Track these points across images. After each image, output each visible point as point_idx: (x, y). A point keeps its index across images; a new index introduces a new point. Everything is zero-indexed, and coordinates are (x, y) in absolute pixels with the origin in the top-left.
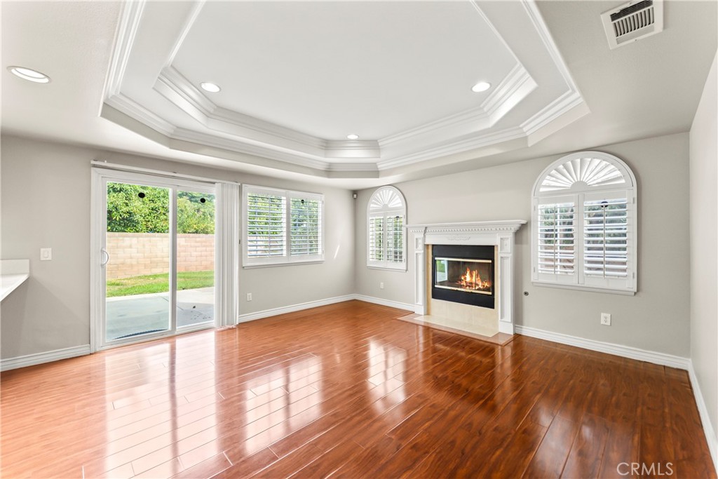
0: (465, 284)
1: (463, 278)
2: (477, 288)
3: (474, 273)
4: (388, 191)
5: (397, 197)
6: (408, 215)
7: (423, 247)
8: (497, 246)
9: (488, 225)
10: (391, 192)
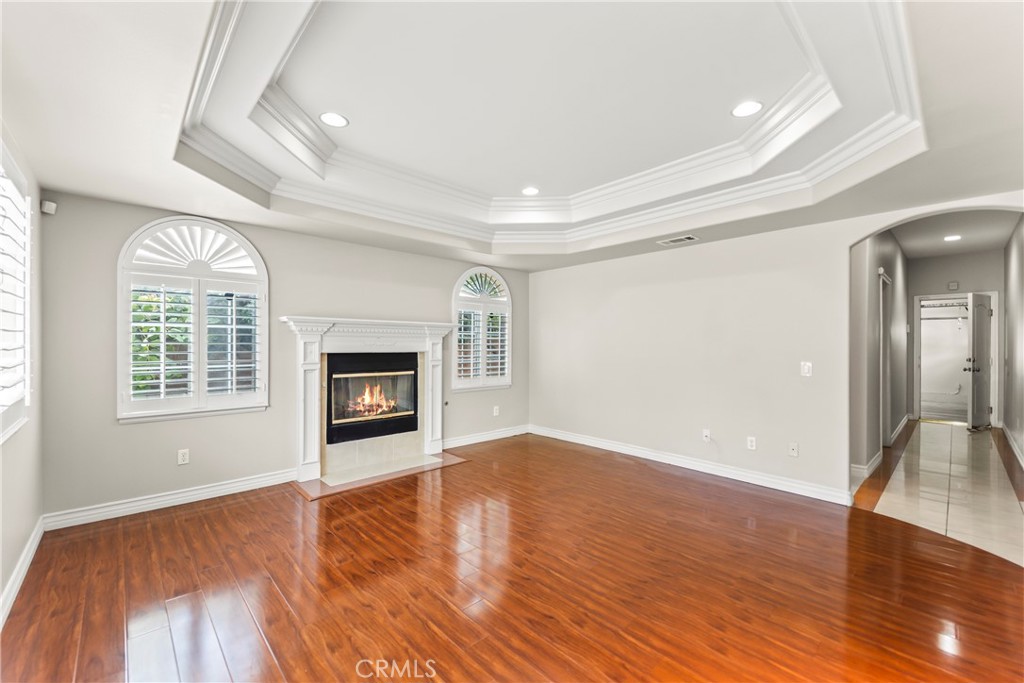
0: (362, 409)
1: (359, 400)
2: (380, 411)
3: (376, 390)
4: (211, 233)
5: (243, 252)
6: (273, 296)
7: (317, 359)
8: (423, 353)
9: (422, 326)
10: (222, 238)
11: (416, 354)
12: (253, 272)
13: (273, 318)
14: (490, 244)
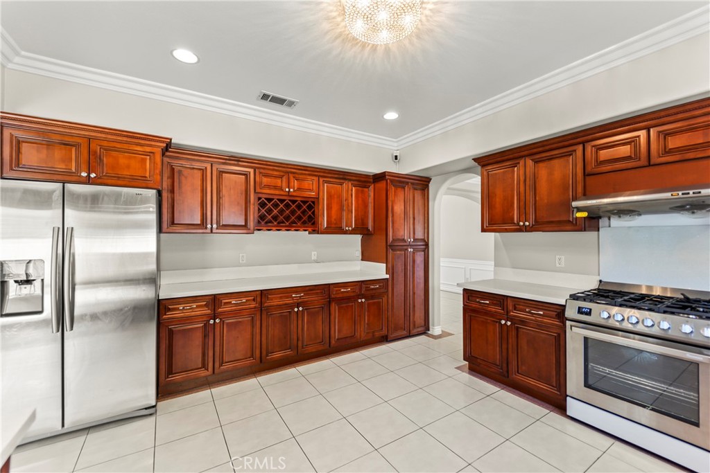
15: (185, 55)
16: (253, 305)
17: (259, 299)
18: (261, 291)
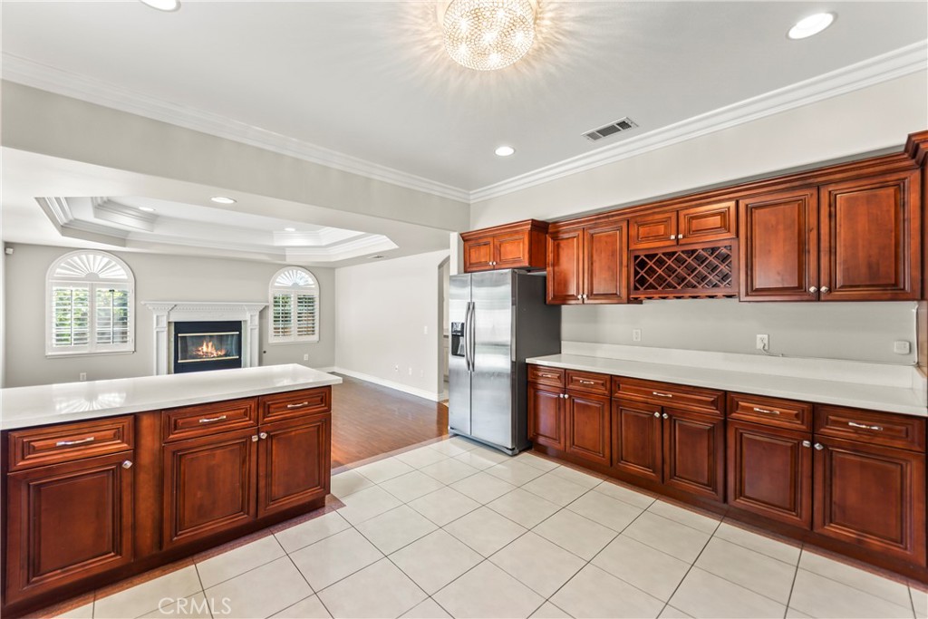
0: (201, 355)
1: (199, 349)
3: (210, 344)
4: (99, 257)
5: (119, 267)
6: (138, 289)
7: (165, 324)
8: (245, 321)
9: (242, 305)
10: (106, 260)
11: (240, 322)
12: (125, 277)
13: (138, 302)
14: (285, 255)
15: (504, 151)
16: (602, 390)
17: (608, 386)
18: (611, 375)
